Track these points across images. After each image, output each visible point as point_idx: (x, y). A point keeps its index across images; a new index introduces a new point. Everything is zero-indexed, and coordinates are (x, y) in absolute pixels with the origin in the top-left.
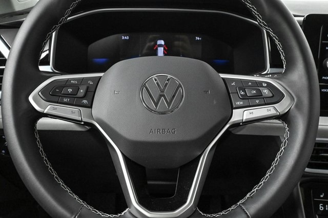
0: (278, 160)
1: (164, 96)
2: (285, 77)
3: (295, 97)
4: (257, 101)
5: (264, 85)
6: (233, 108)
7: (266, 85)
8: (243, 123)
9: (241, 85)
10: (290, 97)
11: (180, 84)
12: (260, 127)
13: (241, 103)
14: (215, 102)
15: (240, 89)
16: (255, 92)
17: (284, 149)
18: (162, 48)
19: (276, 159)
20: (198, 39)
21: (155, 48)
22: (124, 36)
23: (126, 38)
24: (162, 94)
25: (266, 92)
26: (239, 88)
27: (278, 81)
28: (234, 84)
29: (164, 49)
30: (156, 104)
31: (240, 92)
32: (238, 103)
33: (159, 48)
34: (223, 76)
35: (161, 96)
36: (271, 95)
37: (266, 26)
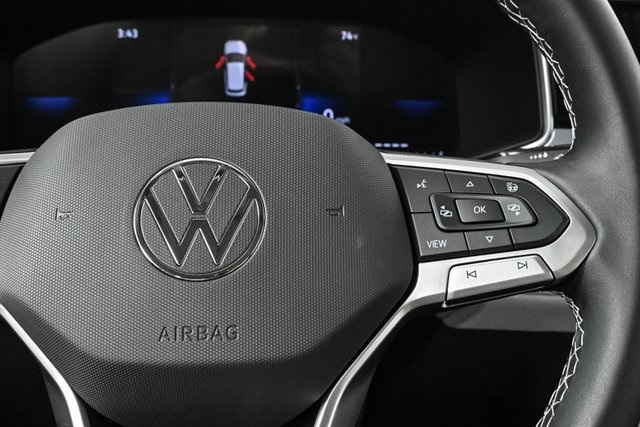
0: (550, 414)
1: (204, 225)
2: (571, 164)
3: (598, 225)
4: (490, 239)
5: (510, 189)
6: (417, 259)
7: (516, 188)
8: (448, 303)
9: (443, 189)
10: (585, 226)
11: (253, 189)
12: (523, 308)
13: (443, 243)
14: (360, 243)
15: (441, 200)
16: (482, 209)
17: (568, 380)
18: (241, 66)
19: (546, 413)
20: (350, 37)
21: (218, 65)
22: (125, 29)
23: (129, 34)
24: (198, 217)
25: (515, 211)
26: (437, 198)
27: (552, 177)
28: (423, 185)
29: (247, 67)
30: (180, 252)
31: (439, 209)
32: (433, 244)
33: (231, 66)
34: (391, 159)
35: (195, 225)
36: (529, 219)
37: (516, 11)
